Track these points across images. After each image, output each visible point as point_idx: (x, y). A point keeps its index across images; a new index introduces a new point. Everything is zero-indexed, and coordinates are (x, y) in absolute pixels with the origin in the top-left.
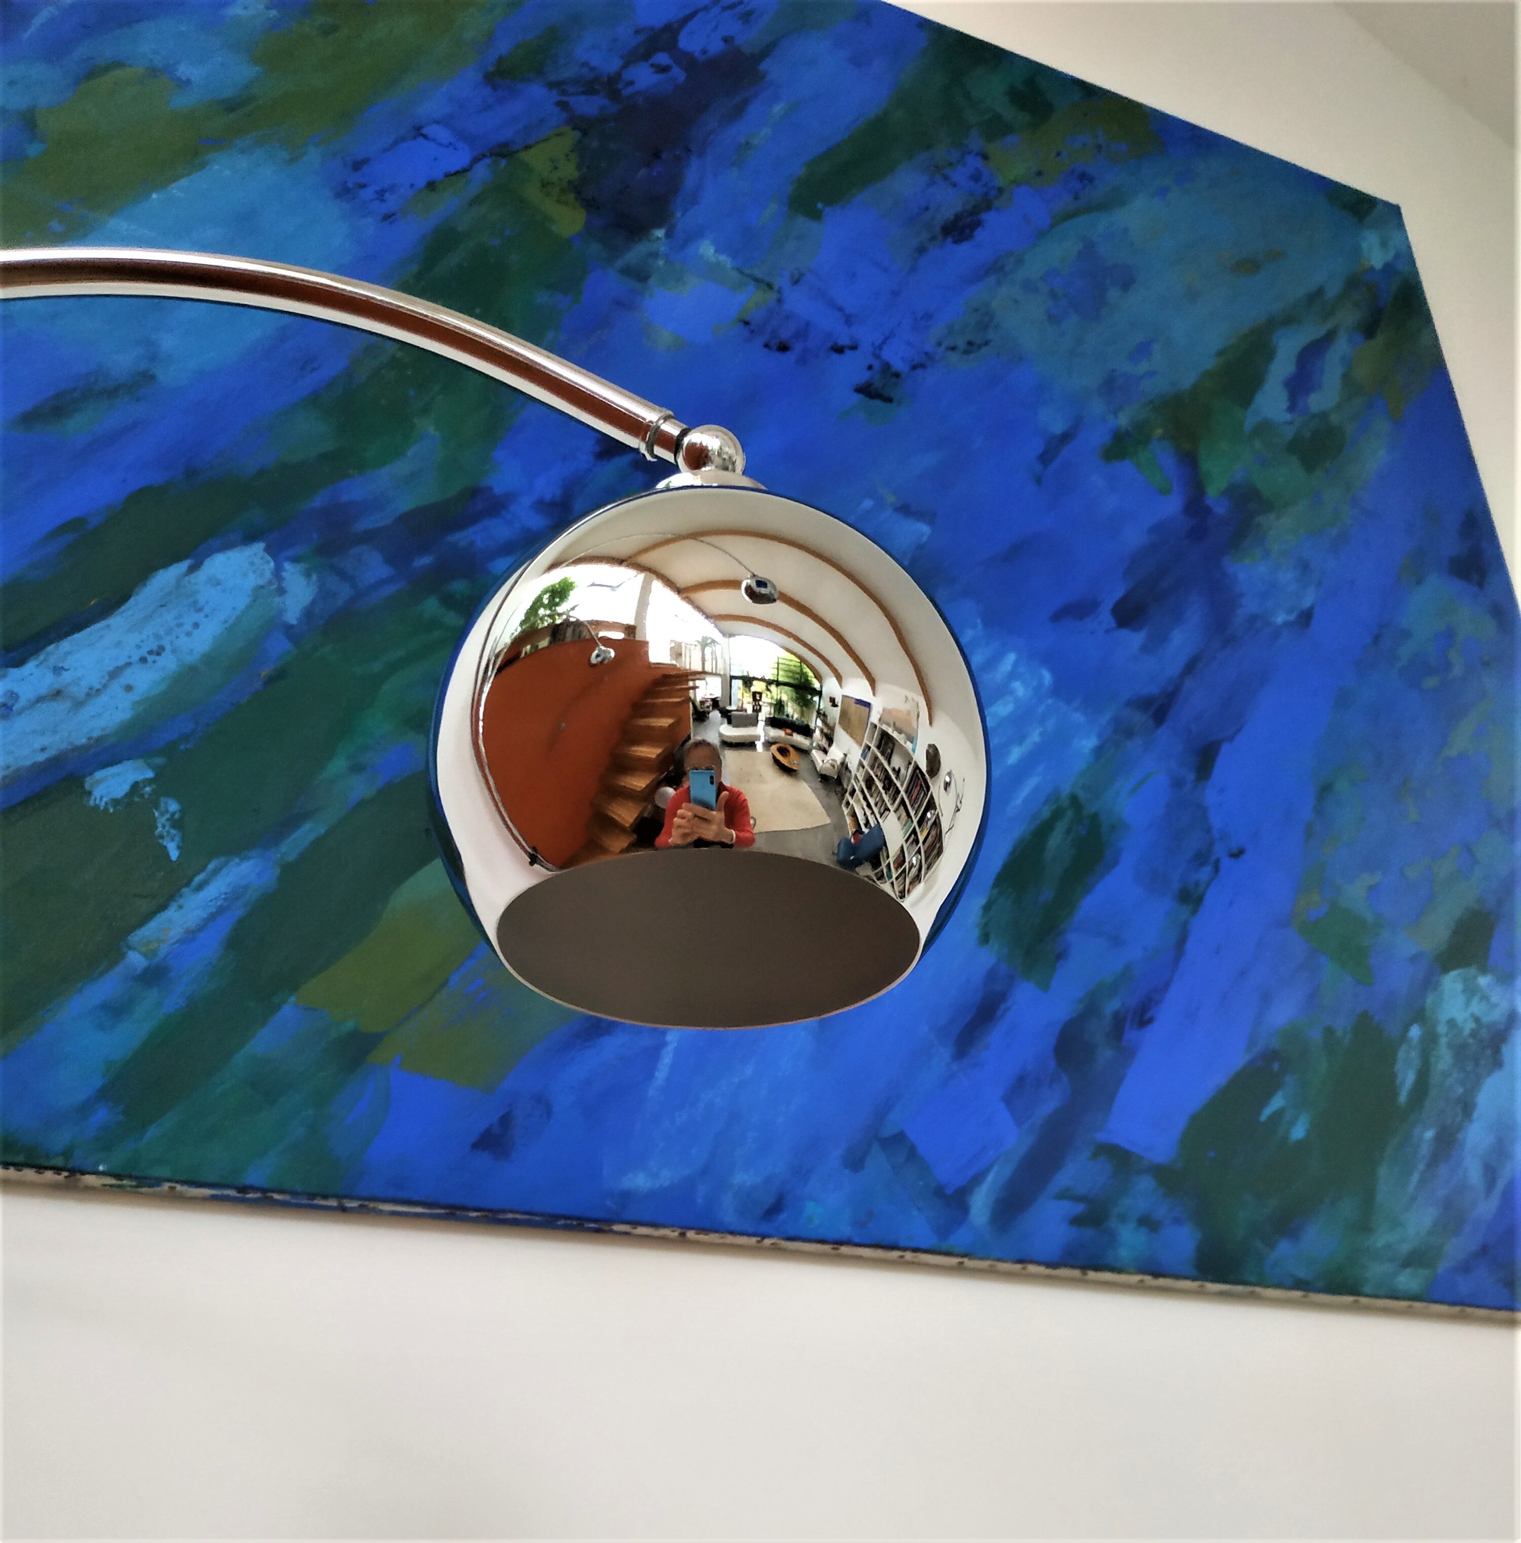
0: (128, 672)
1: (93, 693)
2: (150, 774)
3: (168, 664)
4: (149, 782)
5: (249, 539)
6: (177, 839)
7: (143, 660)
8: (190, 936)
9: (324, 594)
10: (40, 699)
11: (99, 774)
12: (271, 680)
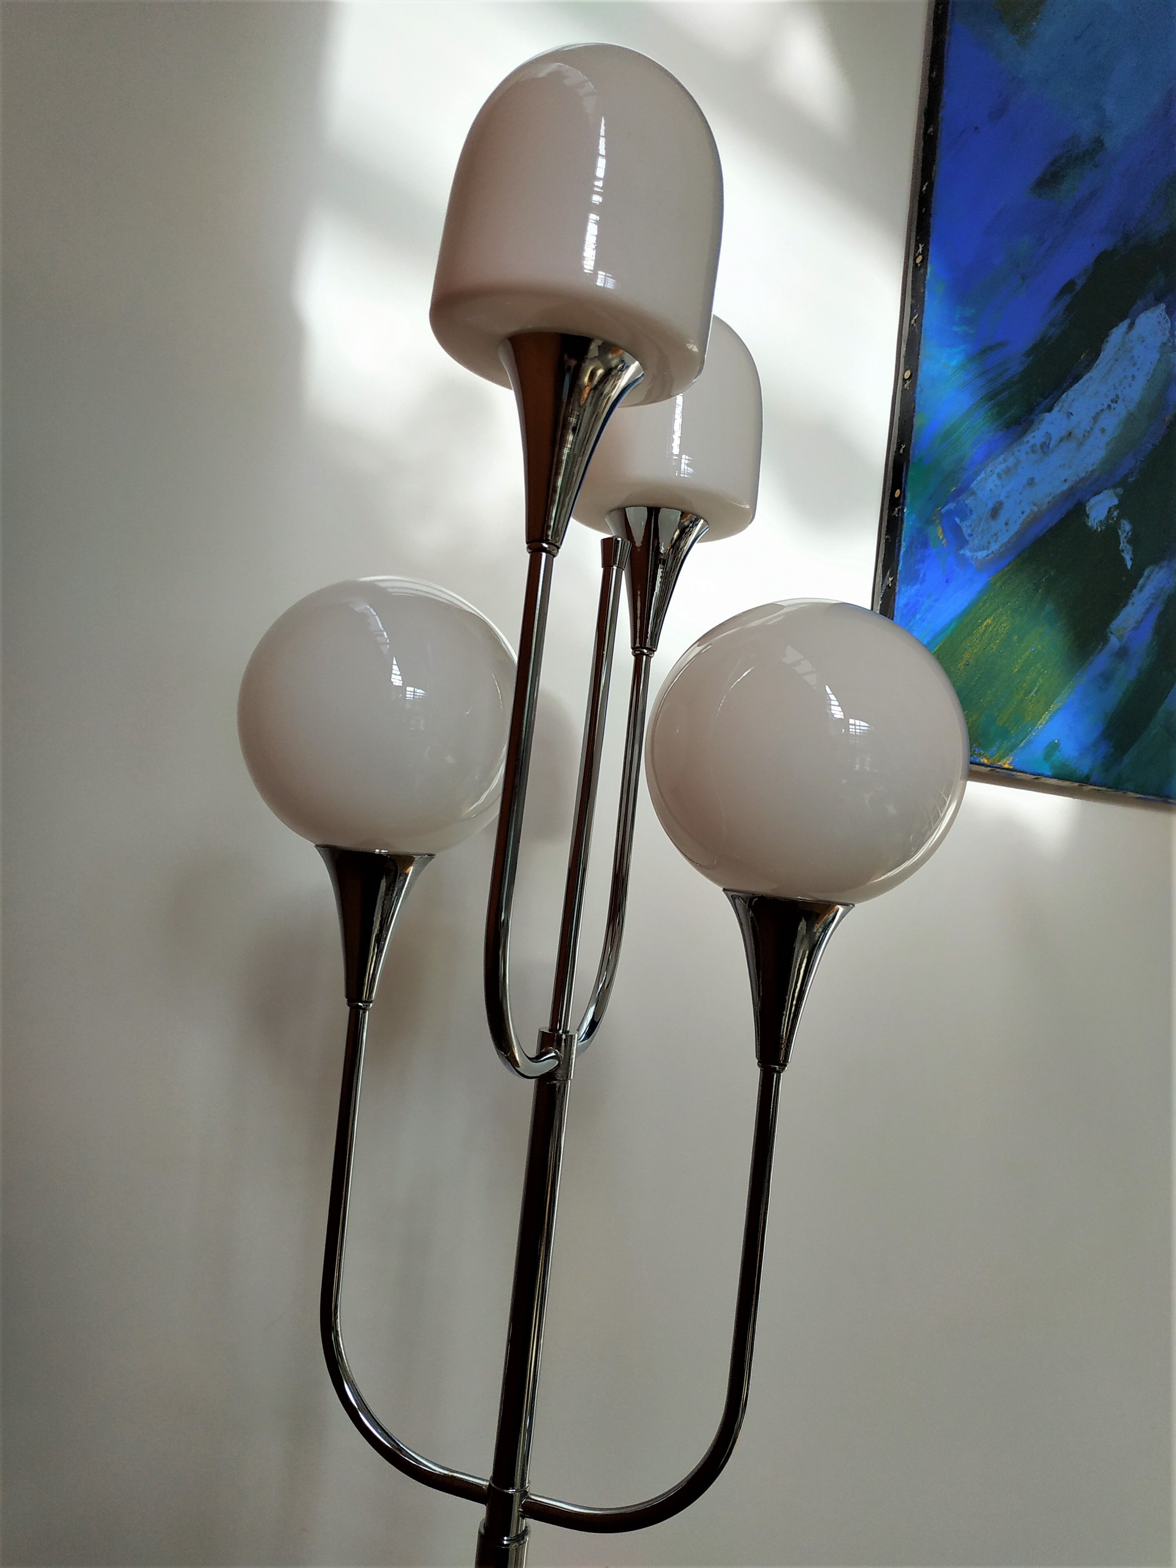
0: (1102, 416)
1: (1088, 433)
2: (1116, 502)
3: (1121, 410)
4: (1116, 507)
5: (1158, 300)
6: (1130, 552)
7: (1109, 406)
8: (1139, 623)
10: (1062, 440)
11: (1093, 501)
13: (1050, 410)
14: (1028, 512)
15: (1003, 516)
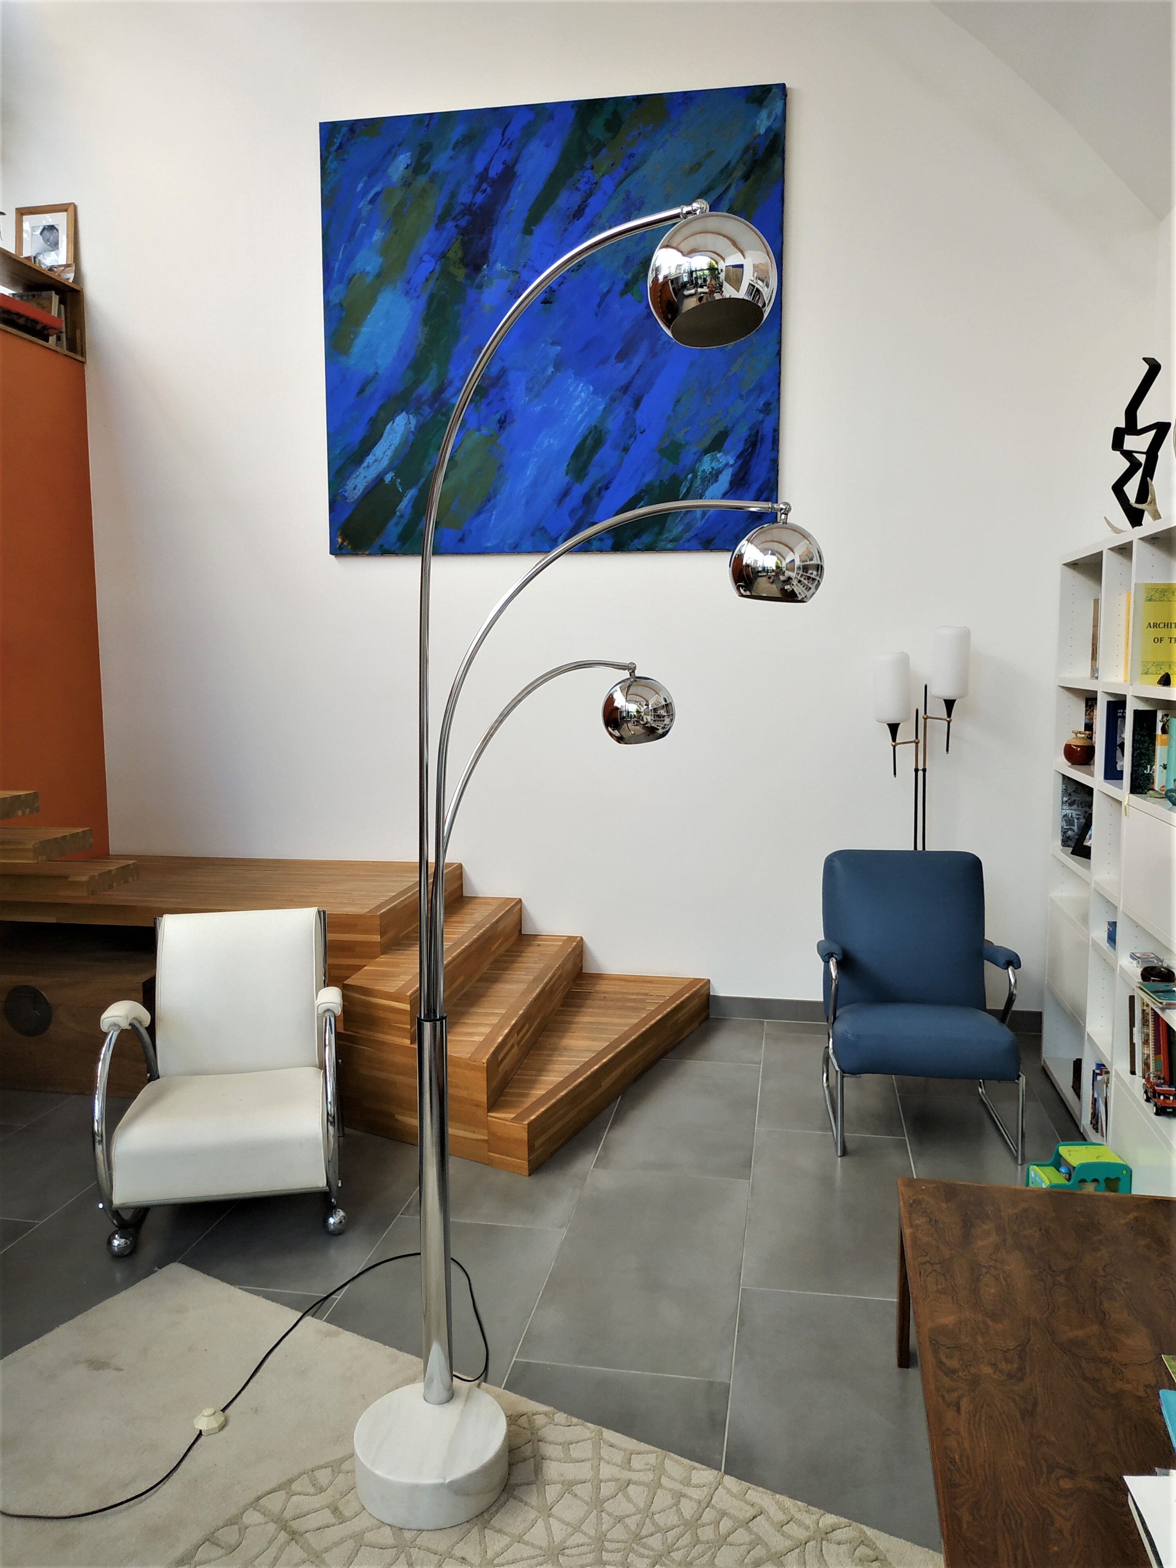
0: (386, 452)
1: (382, 458)
2: (394, 474)
3: (393, 447)
4: (394, 476)
5: (402, 411)
6: (401, 487)
7: (388, 449)
8: (406, 506)
9: (418, 421)
10: (374, 462)
11: (386, 476)
12: (411, 447)
13: (368, 456)
14: (364, 484)
15: (357, 489)
